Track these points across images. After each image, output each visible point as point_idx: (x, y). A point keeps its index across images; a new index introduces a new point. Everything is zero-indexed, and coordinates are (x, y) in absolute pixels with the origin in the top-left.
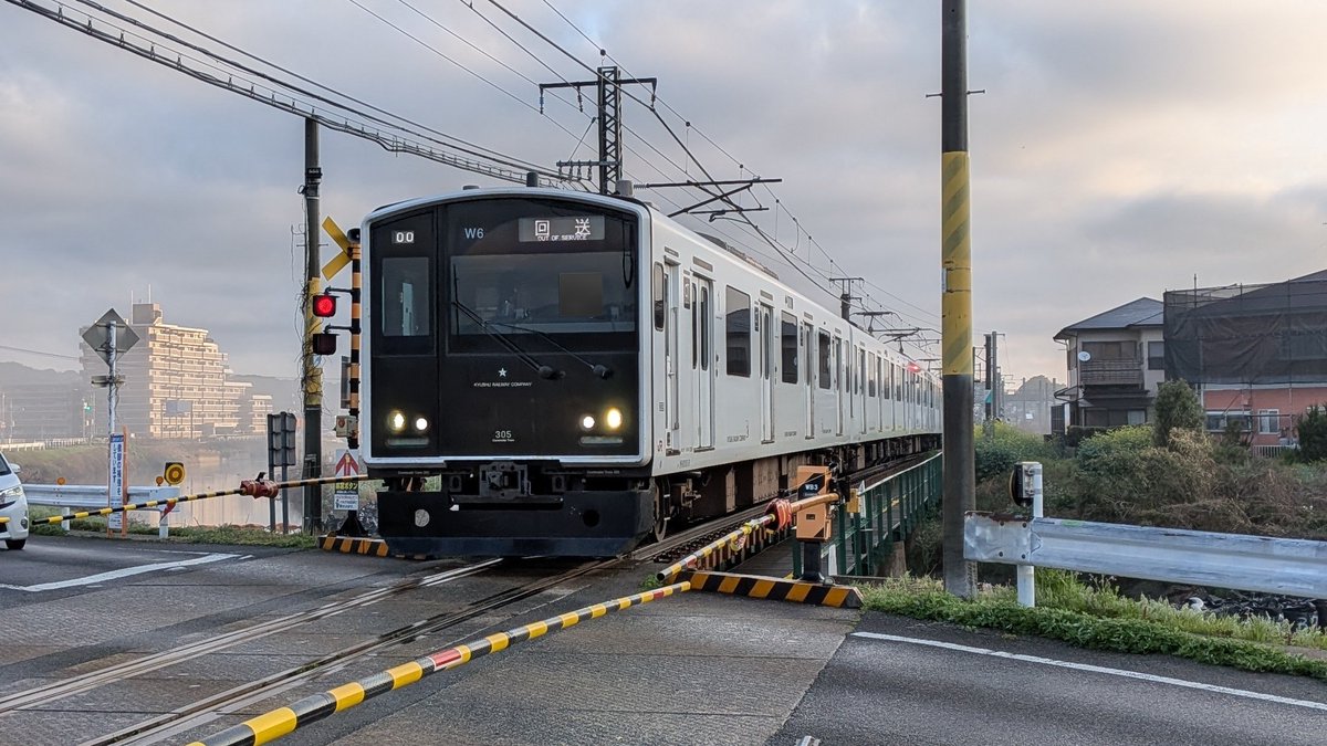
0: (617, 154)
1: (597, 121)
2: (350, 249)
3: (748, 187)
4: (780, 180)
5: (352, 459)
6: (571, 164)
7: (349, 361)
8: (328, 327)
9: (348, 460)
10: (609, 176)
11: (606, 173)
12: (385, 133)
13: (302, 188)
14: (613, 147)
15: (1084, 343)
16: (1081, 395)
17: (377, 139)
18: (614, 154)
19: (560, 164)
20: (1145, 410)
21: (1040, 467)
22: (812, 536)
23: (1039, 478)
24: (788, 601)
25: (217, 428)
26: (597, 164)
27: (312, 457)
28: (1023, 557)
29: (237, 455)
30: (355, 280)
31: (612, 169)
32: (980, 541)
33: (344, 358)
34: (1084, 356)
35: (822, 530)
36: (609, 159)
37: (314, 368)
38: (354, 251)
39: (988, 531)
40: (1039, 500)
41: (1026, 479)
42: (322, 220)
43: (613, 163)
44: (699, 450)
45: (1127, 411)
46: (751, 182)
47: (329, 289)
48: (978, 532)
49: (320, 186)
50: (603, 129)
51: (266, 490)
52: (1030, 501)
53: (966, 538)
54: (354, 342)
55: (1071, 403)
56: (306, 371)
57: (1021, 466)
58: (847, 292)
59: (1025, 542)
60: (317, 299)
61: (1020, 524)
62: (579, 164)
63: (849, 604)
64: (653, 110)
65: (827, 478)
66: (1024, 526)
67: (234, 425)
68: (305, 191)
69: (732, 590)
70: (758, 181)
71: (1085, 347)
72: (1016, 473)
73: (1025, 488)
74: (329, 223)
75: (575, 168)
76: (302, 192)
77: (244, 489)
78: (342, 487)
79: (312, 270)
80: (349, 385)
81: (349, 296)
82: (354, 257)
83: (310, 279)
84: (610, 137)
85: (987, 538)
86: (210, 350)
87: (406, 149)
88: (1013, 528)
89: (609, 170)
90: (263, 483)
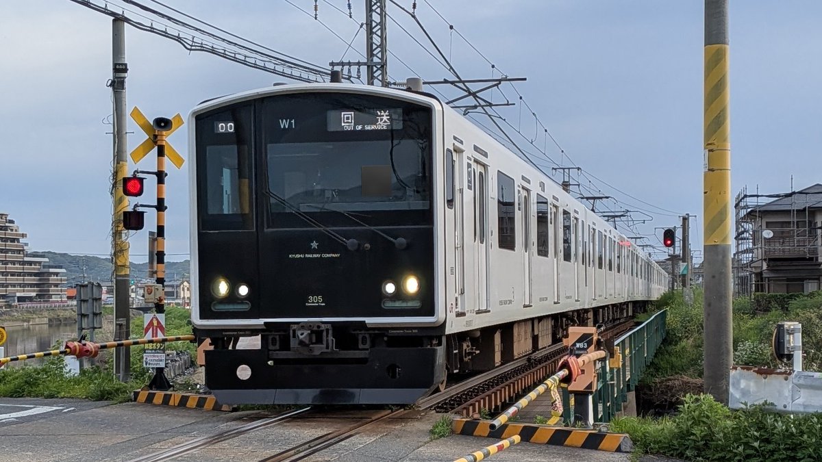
0: (382, 55)
1: (365, 26)
2: (155, 136)
3: (497, 85)
4: (525, 79)
5: (159, 322)
6: (342, 64)
7: (156, 236)
8: (136, 206)
9: (155, 323)
10: (376, 75)
11: (373, 73)
12: (186, 33)
13: (110, 82)
14: (379, 49)
15: (767, 223)
16: (765, 267)
17: (178, 39)
18: (379, 55)
19: (332, 64)
20: (818, 279)
21: (800, 326)
22: (582, 389)
23: (799, 335)
24: (567, 446)
25: (18, 297)
26: (364, 64)
27: (123, 321)
28: (785, 406)
29: (37, 320)
30: (160, 164)
31: (378, 69)
32: (745, 393)
33: (151, 233)
34: (768, 234)
35: (591, 383)
36: (376, 60)
37: (122, 242)
38: (159, 138)
39: (752, 384)
40: (798, 357)
41: (787, 337)
42: (128, 109)
43: (378, 63)
44: (479, 312)
45: (802, 280)
46: (500, 81)
47: (136, 171)
48: (743, 384)
49: (126, 80)
50: (370, 32)
51: (87, 351)
52: (790, 357)
53: (731, 390)
54: (159, 219)
55: (757, 274)
56: (115, 245)
57: (783, 326)
58: (566, 180)
59: (787, 393)
60: (126, 180)
61: (781, 377)
62: (349, 64)
63: (623, 448)
64: (414, 17)
65: (595, 338)
66: (786, 379)
67: (34, 294)
68: (113, 84)
69: (487, 435)
70: (506, 79)
71: (769, 225)
72: (778, 332)
73: (786, 345)
74: (136, 113)
75: (346, 68)
76: (110, 85)
77: (68, 350)
78: (151, 348)
79: (119, 156)
80: (156, 257)
81: (155, 177)
82: (159, 143)
83: (118, 163)
84: (376, 40)
85: (751, 390)
86: (12, 230)
87: (202, 48)
88: (774, 381)
89: (375, 69)
90: (85, 345)
